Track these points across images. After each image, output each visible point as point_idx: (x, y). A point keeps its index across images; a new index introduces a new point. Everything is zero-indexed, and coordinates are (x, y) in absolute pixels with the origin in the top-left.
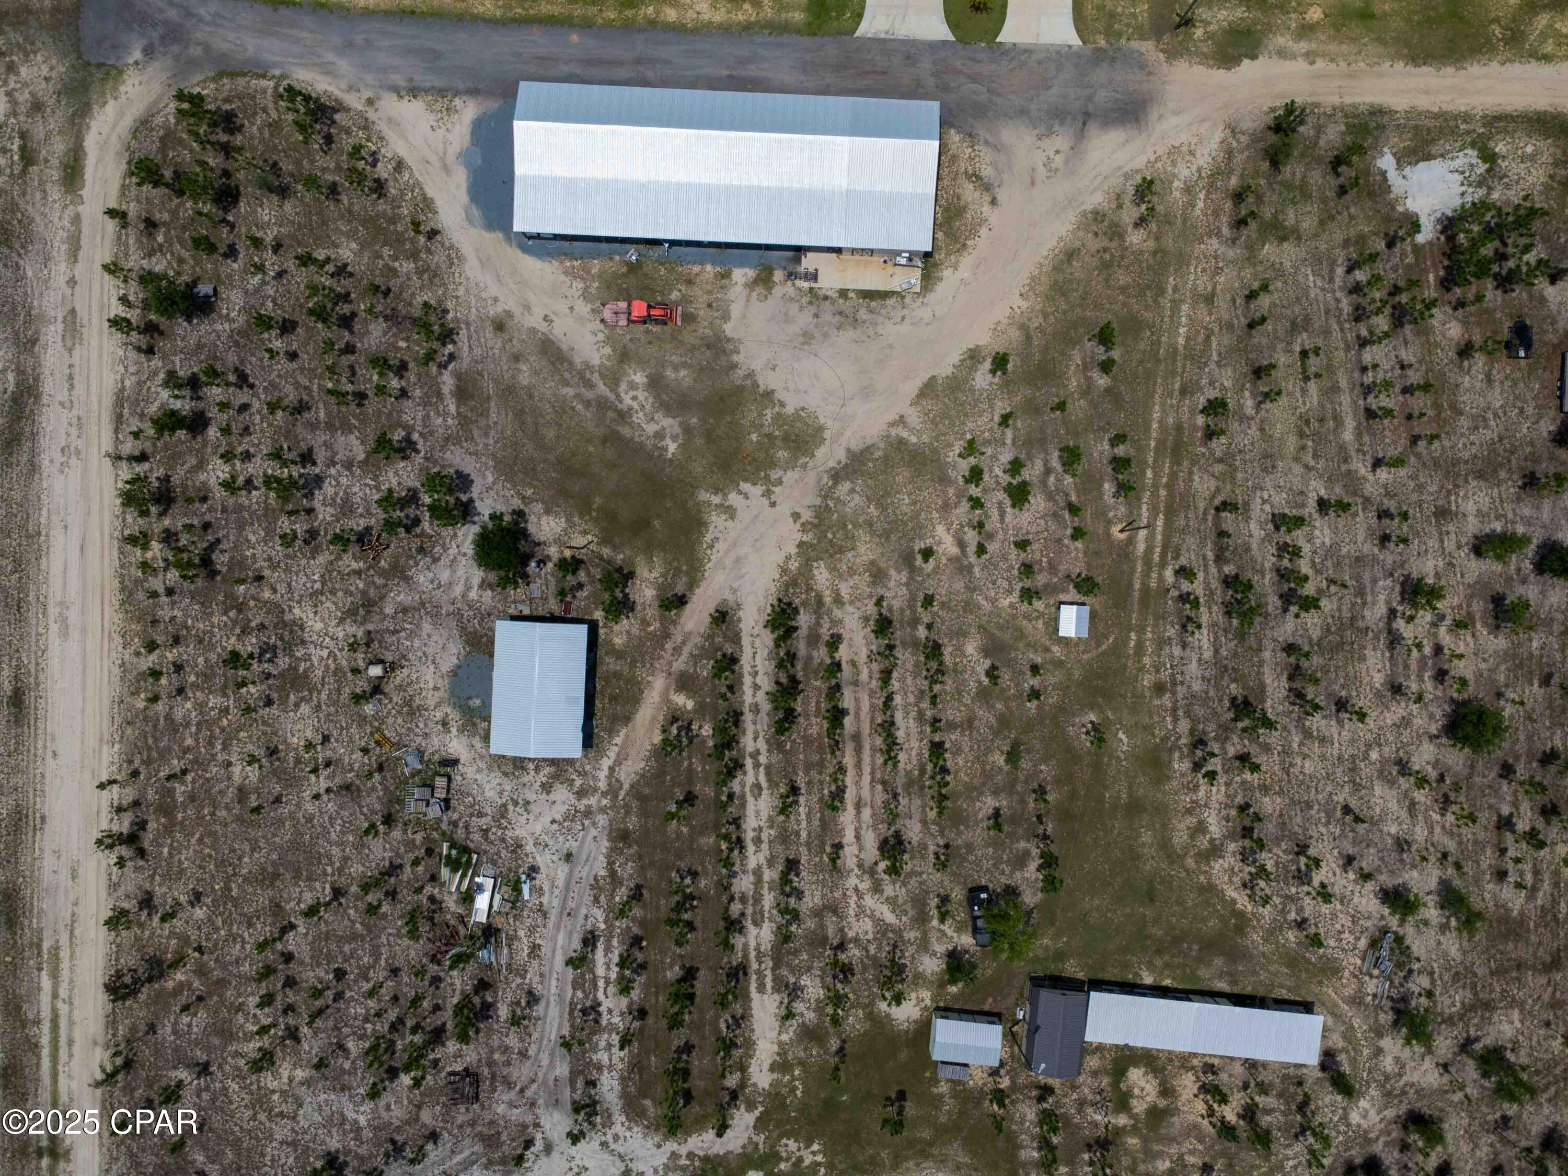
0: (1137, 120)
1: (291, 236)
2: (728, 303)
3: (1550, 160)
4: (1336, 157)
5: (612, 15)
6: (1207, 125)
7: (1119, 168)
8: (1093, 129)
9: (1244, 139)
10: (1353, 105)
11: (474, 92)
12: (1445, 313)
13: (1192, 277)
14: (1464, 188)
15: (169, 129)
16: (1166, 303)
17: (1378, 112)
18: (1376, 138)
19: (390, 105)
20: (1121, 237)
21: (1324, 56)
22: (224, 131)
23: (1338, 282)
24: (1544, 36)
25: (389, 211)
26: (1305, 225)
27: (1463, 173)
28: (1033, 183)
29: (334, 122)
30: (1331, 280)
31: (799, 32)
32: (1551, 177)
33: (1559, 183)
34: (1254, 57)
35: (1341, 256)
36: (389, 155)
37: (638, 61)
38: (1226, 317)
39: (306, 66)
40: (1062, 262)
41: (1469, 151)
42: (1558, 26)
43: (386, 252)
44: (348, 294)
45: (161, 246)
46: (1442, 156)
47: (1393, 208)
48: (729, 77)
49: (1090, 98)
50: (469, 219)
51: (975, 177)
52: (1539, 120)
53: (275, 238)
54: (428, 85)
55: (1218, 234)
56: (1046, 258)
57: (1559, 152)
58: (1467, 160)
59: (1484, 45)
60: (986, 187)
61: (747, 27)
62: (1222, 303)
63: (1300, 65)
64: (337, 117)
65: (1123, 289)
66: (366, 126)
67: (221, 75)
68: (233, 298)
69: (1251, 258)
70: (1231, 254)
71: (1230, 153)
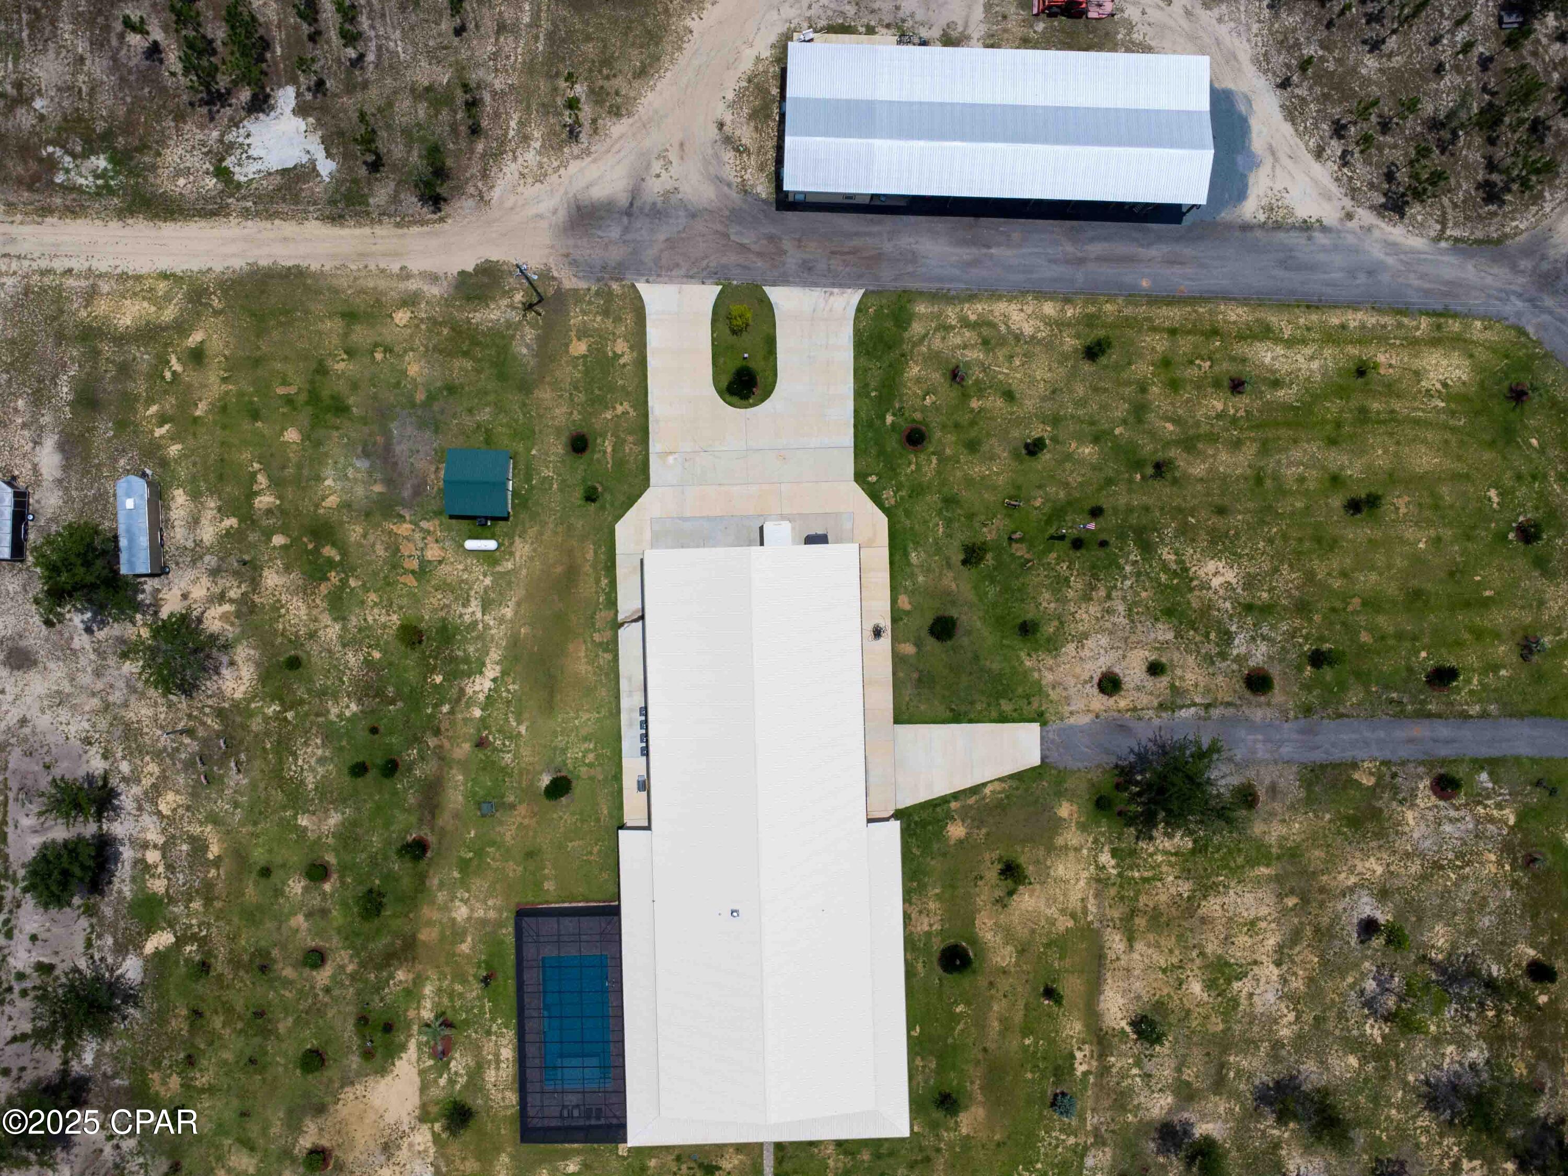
0: (579, 208)
1: (1426, 81)
2: (986, 20)
3: (160, 171)
4: (377, 171)
5: (1109, 307)
6: (509, 204)
7: (594, 161)
8: (623, 200)
9: (471, 190)
10: (359, 225)
11: (1246, 228)
12: (264, 15)
13: (519, 50)
14: (247, 141)
15: (1550, 186)
16: (545, 25)
17: (336, 219)
18: (337, 191)
19: (1329, 213)
20: (591, 91)
21: (391, 276)
22: (1496, 185)
23: (373, 45)
24: (168, 298)
25: (1329, 107)
26: (407, 103)
27: (248, 158)
28: (682, 145)
29: (1385, 195)
30: (379, 48)
31: (921, 293)
32: (159, 154)
33: (150, 148)
34: (462, 273)
35: (371, 73)
36: (1330, 163)
37: (1081, 261)
38: (485, 10)
39: (1413, 251)
40: (651, 65)
41: (243, 179)
42: (153, 309)
43: (1331, 66)
44: (1368, 22)
45: (1555, 69)
46: (270, 174)
47: (318, 120)
48: (989, 247)
49: (626, 230)
50: (1249, 101)
51: (740, 150)
52: (172, 213)
53: (1442, 78)
54: (1293, 234)
55: (494, 93)
56: (667, 70)
57: (151, 179)
58: (244, 170)
59: (230, 288)
60: (728, 140)
61: (972, 297)
62: (489, 25)
63: (415, 266)
64: (1382, 200)
65: (588, 38)
66: (1353, 193)
67: (1499, 241)
68: (1483, 17)
69: (460, 69)
70: (481, 73)
71: (485, 175)
